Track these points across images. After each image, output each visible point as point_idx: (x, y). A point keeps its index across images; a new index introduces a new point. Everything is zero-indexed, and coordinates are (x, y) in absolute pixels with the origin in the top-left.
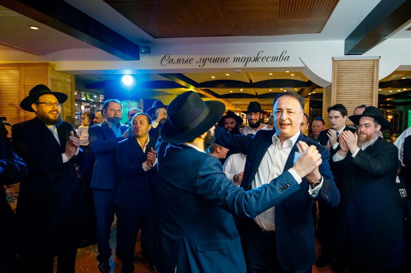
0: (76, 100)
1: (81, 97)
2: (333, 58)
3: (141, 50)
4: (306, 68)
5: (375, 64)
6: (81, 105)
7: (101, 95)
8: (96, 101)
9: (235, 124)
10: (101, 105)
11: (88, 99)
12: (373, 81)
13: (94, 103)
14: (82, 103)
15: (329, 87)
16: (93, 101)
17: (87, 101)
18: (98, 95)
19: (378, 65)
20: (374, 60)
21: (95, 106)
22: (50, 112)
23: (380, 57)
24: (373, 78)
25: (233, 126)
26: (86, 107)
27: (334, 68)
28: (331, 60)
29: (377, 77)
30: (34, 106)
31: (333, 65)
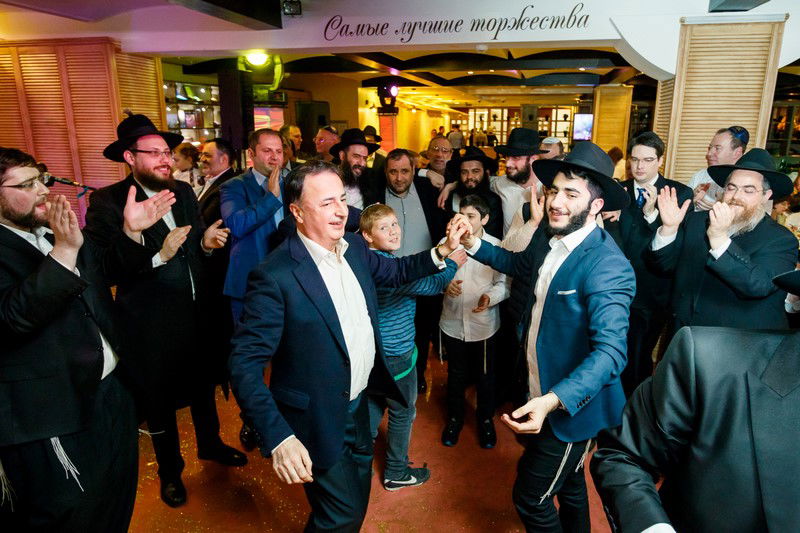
0: (167, 100)
1: (176, 94)
2: (682, 21)
3: (284, 8)
4: (622, 41)
5: (775, 34)
6: (178, 108)
7: (212, 87)
8: (205, 100)
9: (482, 173)
10: (215, 107)
11: (190, 96)
12: (764, 70)
13: (201, 104)
14: (180, 105)
15: (671, 81)
16: (198, 99)
17: (189, 101)
18: (208, 86)
19: (780, 34)
20: (773, 24)
21: (204, 110)
22: (156, 168)
23: (787, 16)
24: (766, 63)
25: (478, 177)
26: (187, 112)
27: (683, 42)
28: (680, 25)
29: (776, 61)
30: (128, 155)
31: (681, 34)
